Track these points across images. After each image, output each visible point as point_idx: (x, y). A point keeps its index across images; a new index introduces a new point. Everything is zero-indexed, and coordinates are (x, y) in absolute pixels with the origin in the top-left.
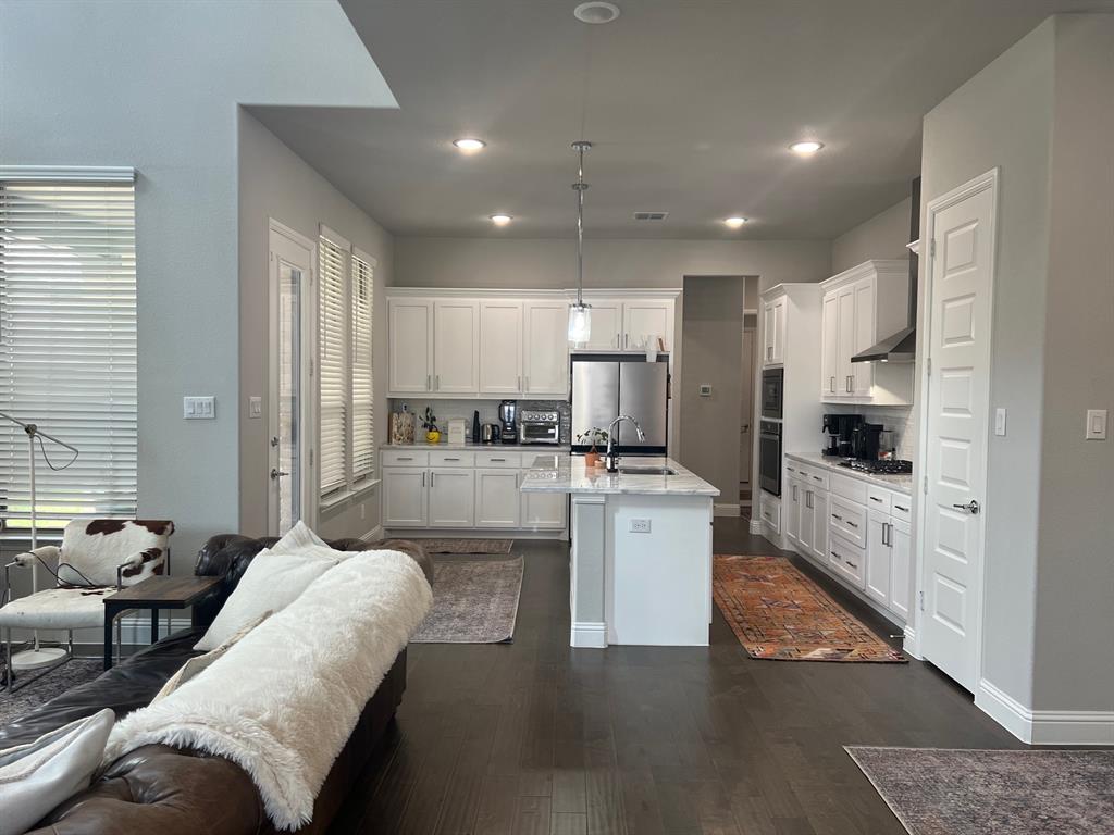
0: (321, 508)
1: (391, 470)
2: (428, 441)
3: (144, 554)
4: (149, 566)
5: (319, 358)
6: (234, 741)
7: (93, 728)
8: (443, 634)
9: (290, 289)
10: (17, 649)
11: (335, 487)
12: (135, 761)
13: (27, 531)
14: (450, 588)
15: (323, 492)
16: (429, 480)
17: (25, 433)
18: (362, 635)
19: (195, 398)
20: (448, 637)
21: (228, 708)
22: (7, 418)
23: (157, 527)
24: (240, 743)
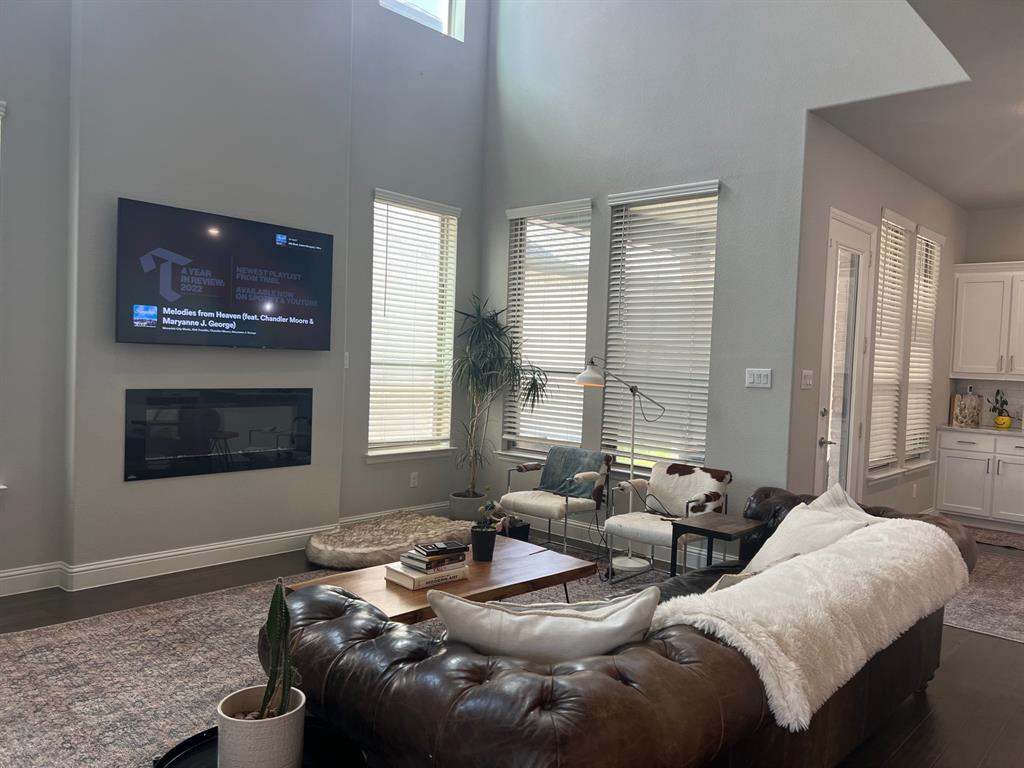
0: (869, 480)
1: (950, 453)
2: (997, 426)
3: (707, 495)
4: (710, 506)
5: (873, 336)
6: (746, 639)
7: (645, 598)
8: (993, 627)
9: (849, 273)
10: (617, 554)
11: (886, 462)
12: (673, 633)
13: (627, 466)
14: (1010, 584)
15: (871, 465)
16: (994, 467)
17: (630, 392)
18: (880, 590)
19: (756, 370)
20: (999, 632)
21: (743, 613)
22: (620, 381)
23: (719, 475)
24: (750, 642)
